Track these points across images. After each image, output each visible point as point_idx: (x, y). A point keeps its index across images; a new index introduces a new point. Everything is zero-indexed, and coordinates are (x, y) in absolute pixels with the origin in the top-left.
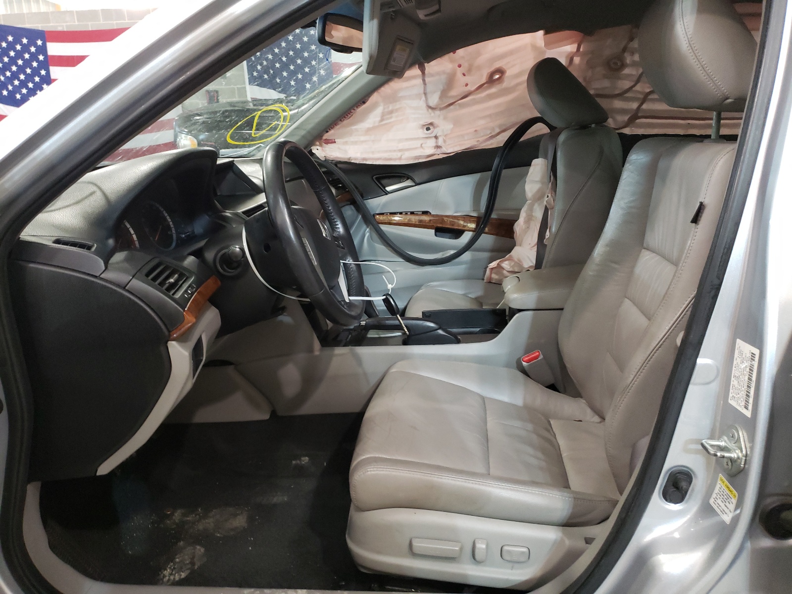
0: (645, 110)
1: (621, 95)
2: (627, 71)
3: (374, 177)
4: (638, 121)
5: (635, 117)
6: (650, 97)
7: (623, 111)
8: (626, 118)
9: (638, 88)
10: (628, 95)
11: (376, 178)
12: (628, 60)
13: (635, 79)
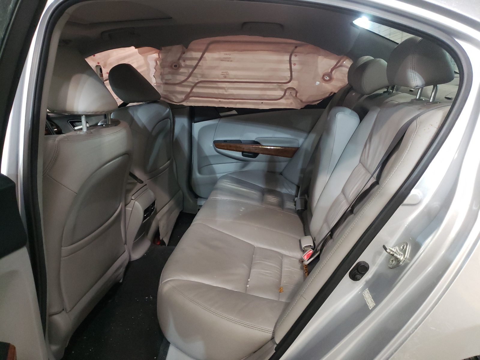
0: (194, 93)
1: (180, 84)
2: (182, 70)
3: (69, 121)
4: (190, 98)
5: (188, 96)
6: (198, 85)
7: (182, 93)
8: (183, 97)
9: (190, 79)
10: (184, 84)
11: (70, 122)
12: (183, 64)
13: (187, 75)
